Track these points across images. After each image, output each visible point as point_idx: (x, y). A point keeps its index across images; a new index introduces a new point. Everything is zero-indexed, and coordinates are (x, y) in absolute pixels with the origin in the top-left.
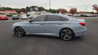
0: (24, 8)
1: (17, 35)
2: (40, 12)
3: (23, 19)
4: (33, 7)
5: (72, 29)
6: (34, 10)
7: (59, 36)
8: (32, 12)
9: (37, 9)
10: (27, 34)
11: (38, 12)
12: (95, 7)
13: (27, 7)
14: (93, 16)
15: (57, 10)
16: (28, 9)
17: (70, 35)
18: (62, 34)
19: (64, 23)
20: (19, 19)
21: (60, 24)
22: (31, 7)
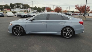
0: (8, 5)
1: (16, 34)
2: (25, 9)
3: (9, 16)
4: (17, 4)
5: (73, 27)
6: (18, 7)
7: (60, 34)
8: (16, 9)
9: (21, 6)
10: (27, 33)
11: (23, 9)
12: (77, 7)
13: (11, 4)
14: (75, 15)
15: (42, 8)
16: (12, 6)
17: (71, 33)
18: (64, 32)
19: (66, 22)
20: (4, 16)
21: (62, 23)
22: (15, 4)
